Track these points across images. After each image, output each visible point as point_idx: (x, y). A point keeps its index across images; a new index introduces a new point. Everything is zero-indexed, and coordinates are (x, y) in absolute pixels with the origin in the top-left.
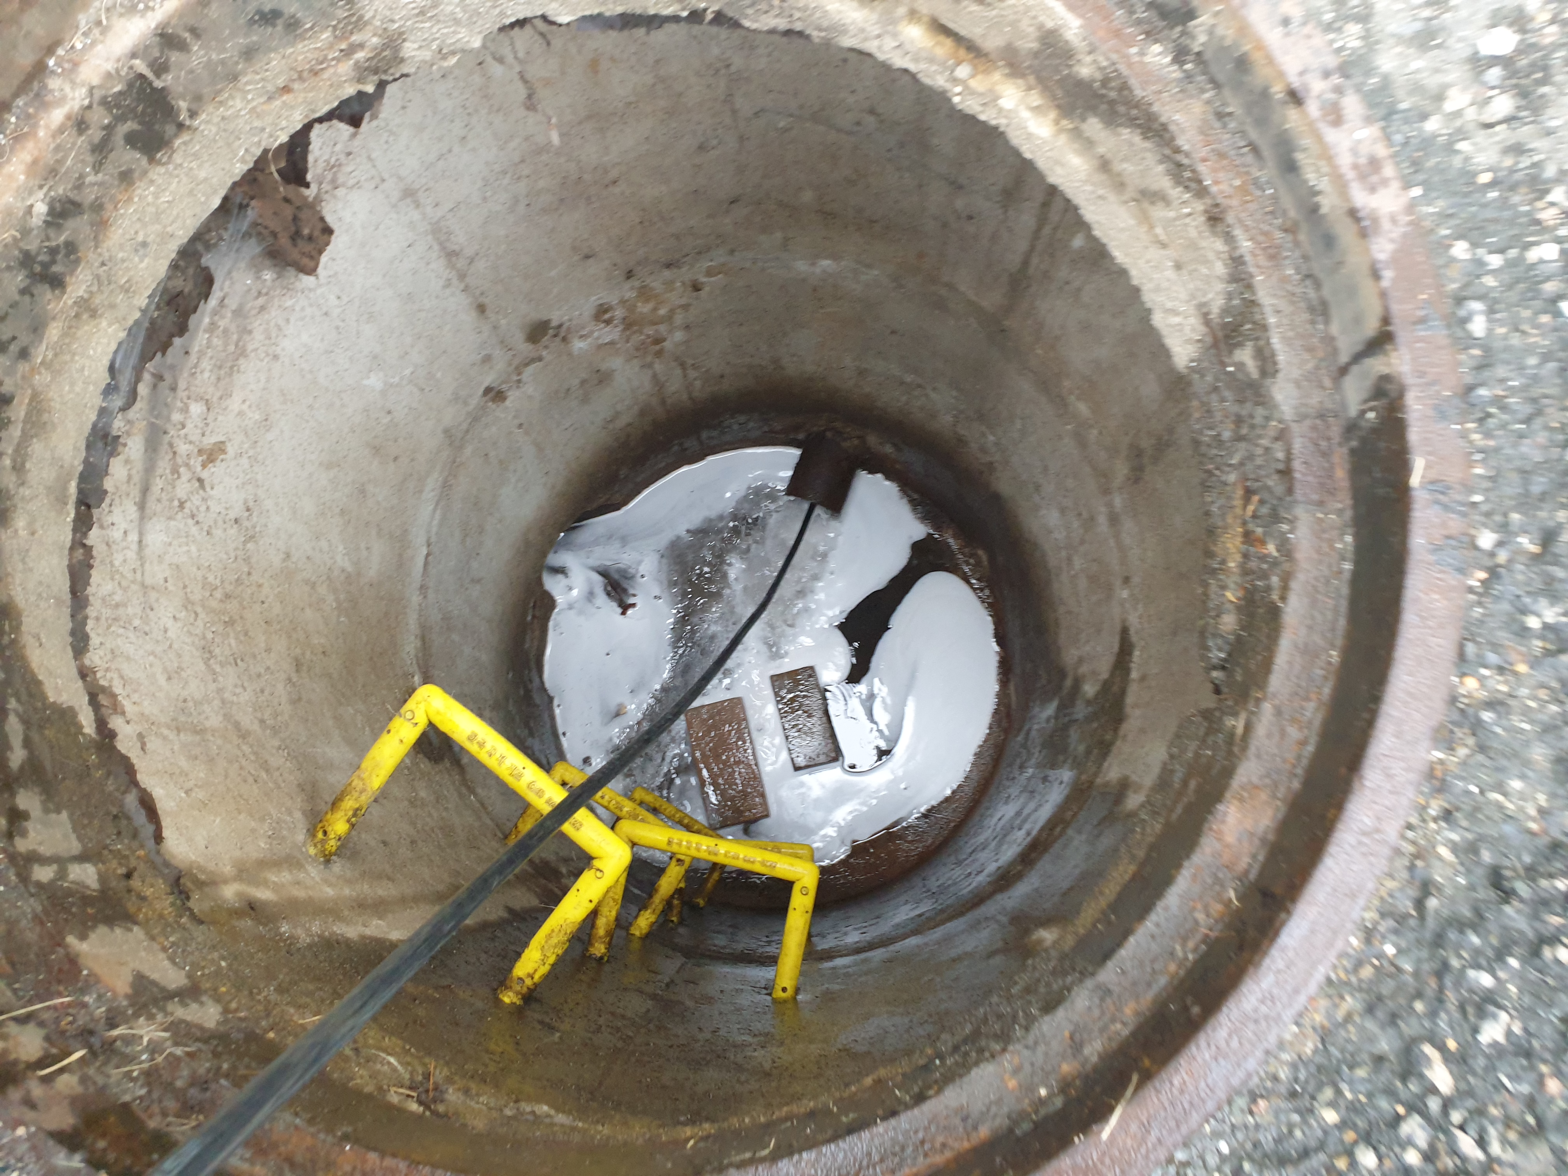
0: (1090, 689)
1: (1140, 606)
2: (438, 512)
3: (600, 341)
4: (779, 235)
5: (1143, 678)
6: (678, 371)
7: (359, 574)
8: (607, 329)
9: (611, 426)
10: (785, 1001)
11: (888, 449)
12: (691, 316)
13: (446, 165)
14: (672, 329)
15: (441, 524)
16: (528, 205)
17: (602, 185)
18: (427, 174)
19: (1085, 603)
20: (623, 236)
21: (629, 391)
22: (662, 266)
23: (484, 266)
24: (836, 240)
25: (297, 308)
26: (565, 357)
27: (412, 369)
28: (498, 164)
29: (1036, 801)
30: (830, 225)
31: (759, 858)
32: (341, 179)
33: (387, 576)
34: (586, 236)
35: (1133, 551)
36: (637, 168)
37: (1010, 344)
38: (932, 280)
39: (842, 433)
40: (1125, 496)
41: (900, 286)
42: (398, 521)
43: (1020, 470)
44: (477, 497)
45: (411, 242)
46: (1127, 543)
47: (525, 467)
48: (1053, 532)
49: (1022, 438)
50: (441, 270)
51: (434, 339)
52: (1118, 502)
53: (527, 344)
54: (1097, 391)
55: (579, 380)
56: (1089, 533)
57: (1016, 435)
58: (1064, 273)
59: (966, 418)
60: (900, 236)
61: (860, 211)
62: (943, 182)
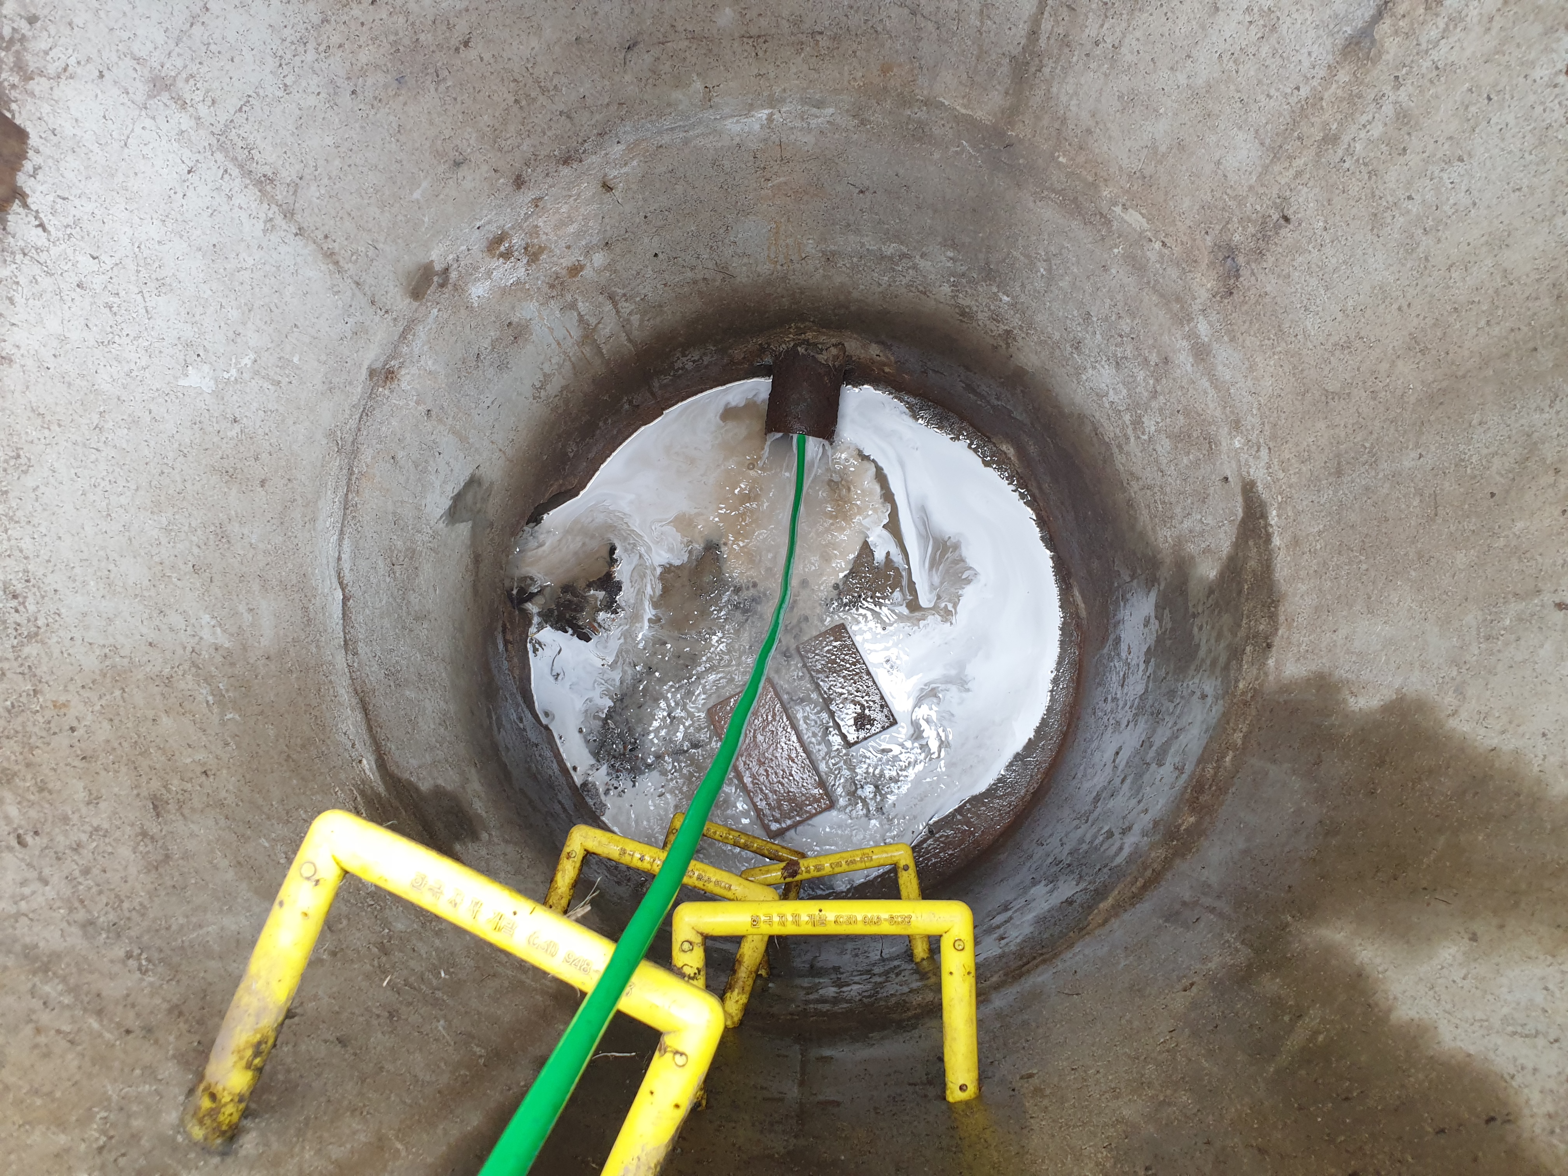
0: (1207, 570)
1: (1264, 452)
2: (346, 542)
3: (503, 283)
4: (698, 85)
5: (1296, 541)
6: (608, 307)
7: (245, 648)
8: (508, 265)
9: (543, 393)
10: (967, 1103)
12: (608, 228)
13: (207, 34)
14: (588, 251)
15: (354, 558)
16: (354, 92)
17: (449, 48)
18: (181, 51)
19: (1171, 470)
20: (497, 125)
21: (554, 345)
22: (558, 162)
23: (318, 194)
24: (772, 75)
25: (22, 280)
26: (463, 311)
27: (252, 356)
28: (289, 27)
29: (1170, 725)
30: (761, 54)
31: (885, 916)
32: (32, 63)
33: (290, 640)
34: (447, 133)
35: (1238, 386)
36: (491, 14)
37: (1021, 161)
38: (905, 101)
39: (815, 344)
40: (1214, 317)
41: (863, 122)
42: (290, 566)
43: (1049, 329)
44: (394, 513)
45: (191, 164)
46: (1228, 377)
47: (448, 463)
48: (1107, 395)
49: (1049, 285)
50: (253, 207)
51: (274, 308)
52: (1203, 328)
53: (408, 300)
54: (1154, 189)
55: (489, 340)
56: (1164, 381)
57: (1040, 285)
58: (1092, 30)
59: (969, 282)
60: (855, 46)
61: (797, 22)
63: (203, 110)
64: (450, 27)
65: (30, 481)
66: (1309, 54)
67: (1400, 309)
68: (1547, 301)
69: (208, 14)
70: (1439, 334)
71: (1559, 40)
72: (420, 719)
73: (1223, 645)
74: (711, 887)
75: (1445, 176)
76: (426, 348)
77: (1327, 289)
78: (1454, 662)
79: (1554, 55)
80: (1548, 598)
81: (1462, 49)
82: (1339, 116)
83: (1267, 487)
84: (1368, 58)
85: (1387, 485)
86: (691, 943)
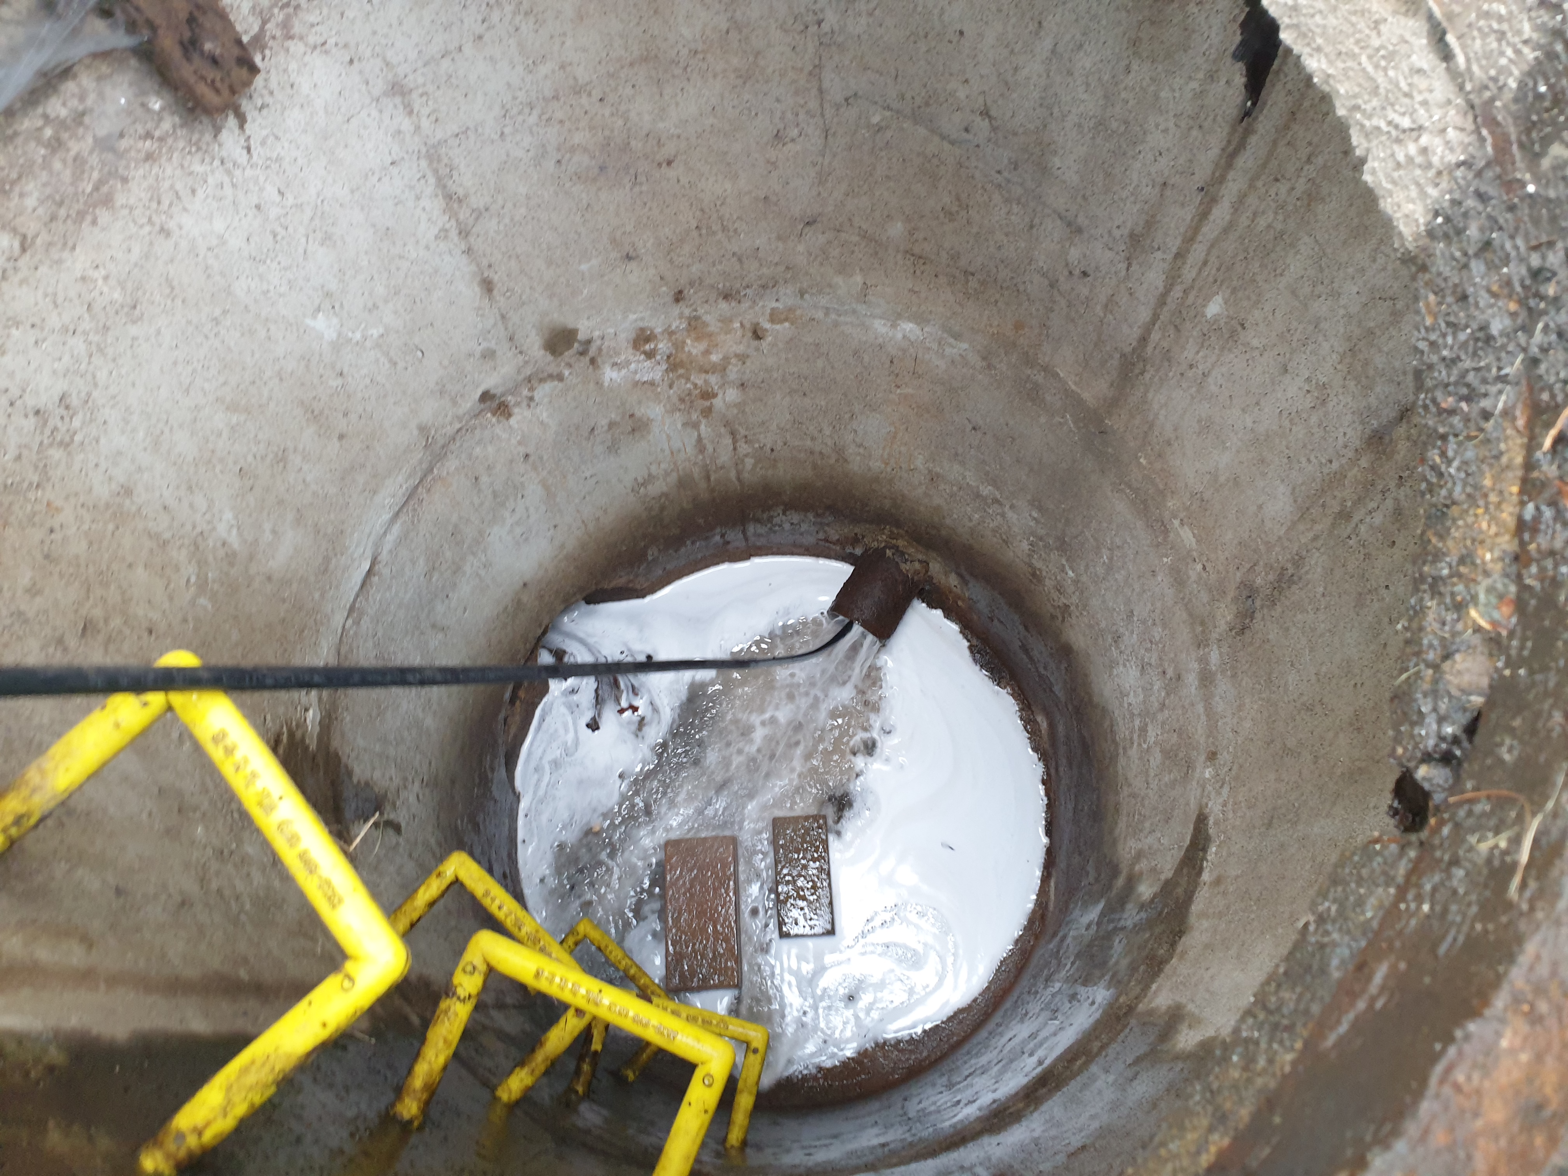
0: (1146, 890)
1: (1225, 791)
2: (397, 525)
3: (637, 377)
4: (859, 279)
5: (1218, 881)
6: (728, 441)
7: (251, 558)
8: (648, 364)
9: (642, 490)
11: (953, 581)
12: (747, 371)
13: (452, 68)
14: (724, 384)
15: (399, 542)
16: (559, 162)
17: (653, 161)
18: (426, 72)
19: (1154, 785)
20: (674, 240)
21: (667, 452)
22: (719, 294)
23: (496, 228)
24: (923, 295)
25: (210, 180)
26: (592, 385)
27: (381, 330)
28: (523, 91)
29: (1057, 1023)
30: (918, 273)
32: (297, 28)
33: (299, 576)
34: (629, 228)
35: (1225, 720)
36: (698, 148)
37: (1110, 450)
38: (1029, 360)
39: (903, 553)
40: (1225, 649)
42: (332, 516)
43: (1099, 616)
44: (456, 526)
45: (396, 158)
46: (1220, 710)
47: (527, 509)
48: (1128, 695)
49: (1107, 574)
50: (435, 214)
51: (418, 302)
52: (1214, 657)
53: (544, 351)
54: (1208, 513)
55: (608, 420)
56: (1173, 696)
57: (1100, 570)
58: (1189, 353)
59: (1045, 547)
60: (998, 296)
61: (955, 257)
62: (1059, 222)
63: (425, 123)
64: (659, 145)
65: (133, 330)
66: (1345, 434)
67: (1355, 685)
69: (460, 54)
76: (545, 400)
77: (1312, 650)
82: (1354, 497)
83: (1216, 823)
85: (1296, 846)
86: (474, 968)
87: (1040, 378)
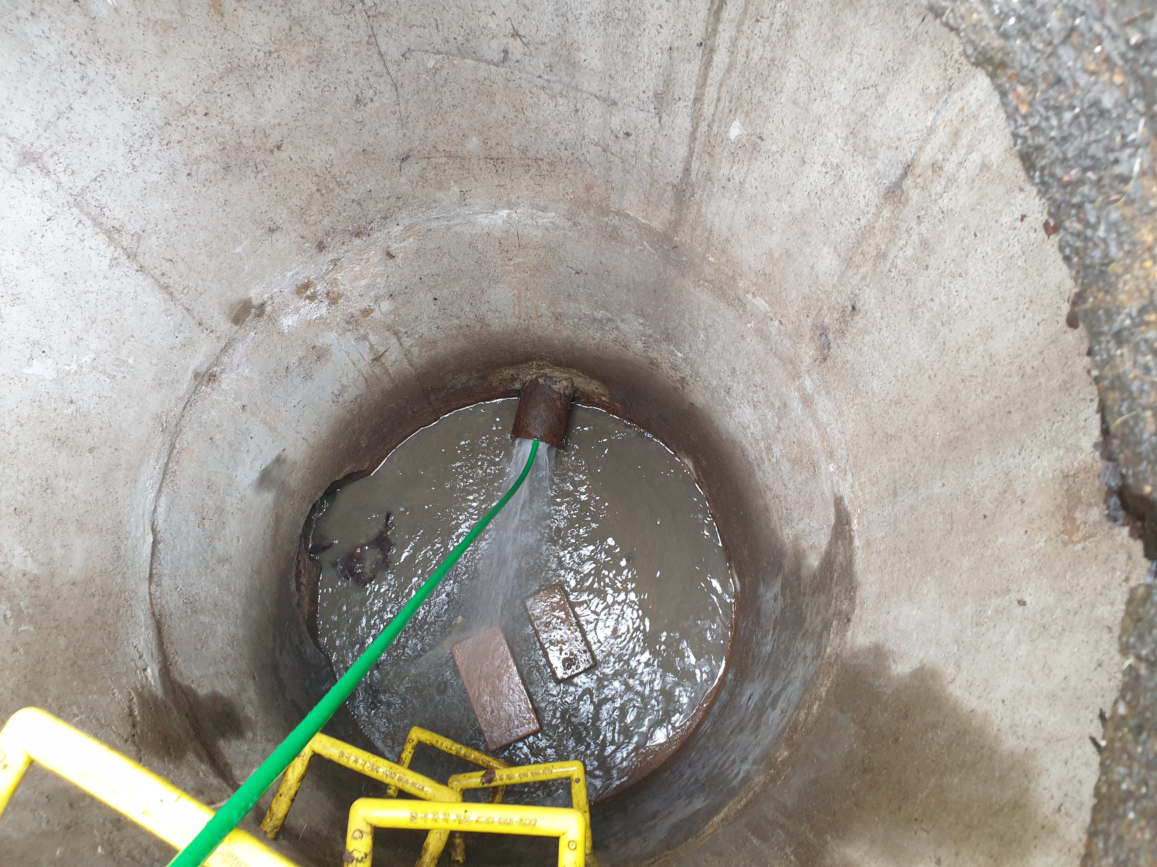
0: (813, 561)
1: (849, 476)
2: (162, 499)
3: (309, 318)
4: (455, 189)
5: (868, 544)
6: (393, 340)
7: (52, 575)
8: (313, 305)
9: (341, 399)
11: (594, 385)
12: (392, 284)
13: (70, 125)
14: (377, 299)
16: (189, 174)
17: (266, 150)
18: (48, 136)
19: (790, 485)
20: (303, 206)
21: (350, 365)
22: (351, 235)
23: (157, 243)
24: (509, 186)
26: (275, 336)
28: (138, 126)
29: (783, 678)
30: (500, 171)
31: (516, 818)
33: (98, 571)
34: (264, 208)
35: (832, 426)
36: (298, 129)
37: (684, 259)
38: (604, 211)
39: (551, 378)
40: (815, 376)
41: (575, 224)
42: (108, 514)
43: (710, 378)
44: (209, 480)
45: (50, 214)
46: (825, 420)
47: (258, 446)
48: (749, 428)
49: (708, 347)
50: (101, 248)
51: (114, 322)
52: (808, 383)
53: (230, 324)
54: (772, 283)
55: (297, 357)
56: (784, 420)
57: (701, 346)
58: (725, 170)
59: (655, 341)
60: (566, 170)
61: (524, 151)
62: (597, 101)
63: (64, 178)
64: (266, 136)
66: (864, 197)
67: (930, 377)
68: (1016, 379)
69: (72, 112)
70: (954, 397)
71: (1015, 197)
72: (210, 639)
73: (820, 618)
74: (408, 788)
75: (952, 286)
76: (243, 360)
77: (885, 360)
78: (958, 642)
79: (1013, 208)
80: (1014, 596)
81: (957, 200)
82: (886, 240)
83: (851, 501)
84: (900, 202)
85: (924, 505)
86: (361, 832)
87: (616, 221)
